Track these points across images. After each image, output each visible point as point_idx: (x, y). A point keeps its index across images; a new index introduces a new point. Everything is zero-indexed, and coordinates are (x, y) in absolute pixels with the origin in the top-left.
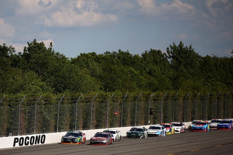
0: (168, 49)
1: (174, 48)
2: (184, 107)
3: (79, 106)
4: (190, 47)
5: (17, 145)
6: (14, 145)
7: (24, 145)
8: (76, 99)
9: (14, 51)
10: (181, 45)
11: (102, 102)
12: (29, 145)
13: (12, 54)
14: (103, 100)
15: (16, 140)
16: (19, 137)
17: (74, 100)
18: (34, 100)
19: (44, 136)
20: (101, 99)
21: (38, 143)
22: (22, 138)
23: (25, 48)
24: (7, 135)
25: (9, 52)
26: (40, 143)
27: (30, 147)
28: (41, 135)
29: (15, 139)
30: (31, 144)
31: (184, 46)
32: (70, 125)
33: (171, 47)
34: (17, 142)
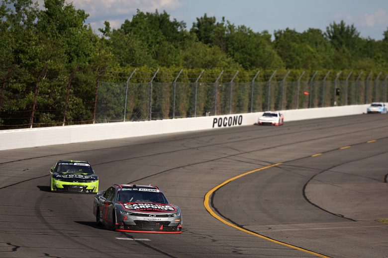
0: (328, 28)
1: (335, 26)
2: (366, 88)
3: (272, 84)
4: (352, 26)
5: (216, 126)
6: (213, 127)
7: (222, 126)
8: (269, 76)
9: (185, 27)
10: (342, 24)
11: (293, 80)
12: (227, 126)
13: (182, 30)
14: (294, 78)
15: (215, 121)
16: (218, 117)
17: (266, 78)
18: (229, 76)
19: (241, 116)
20: (292, 77)
21: (236, 124)
22: (221, 119)
23: (194, 24)
24: (204, 115)
25: (179, 27)
26: (238, 125)
27: (228, 129)
28: (239, 115)
29: (215, 119)
30: (229, 125)
31: (346, 26)
32: (263, 105)
33: (331, 26)
34: (216, 122)
